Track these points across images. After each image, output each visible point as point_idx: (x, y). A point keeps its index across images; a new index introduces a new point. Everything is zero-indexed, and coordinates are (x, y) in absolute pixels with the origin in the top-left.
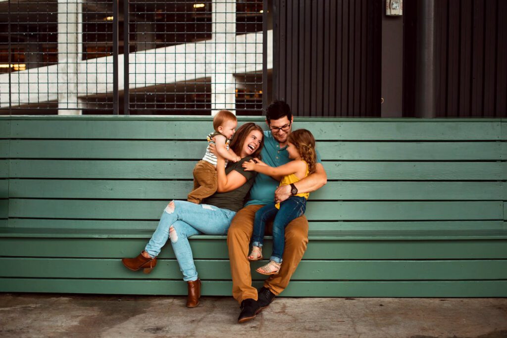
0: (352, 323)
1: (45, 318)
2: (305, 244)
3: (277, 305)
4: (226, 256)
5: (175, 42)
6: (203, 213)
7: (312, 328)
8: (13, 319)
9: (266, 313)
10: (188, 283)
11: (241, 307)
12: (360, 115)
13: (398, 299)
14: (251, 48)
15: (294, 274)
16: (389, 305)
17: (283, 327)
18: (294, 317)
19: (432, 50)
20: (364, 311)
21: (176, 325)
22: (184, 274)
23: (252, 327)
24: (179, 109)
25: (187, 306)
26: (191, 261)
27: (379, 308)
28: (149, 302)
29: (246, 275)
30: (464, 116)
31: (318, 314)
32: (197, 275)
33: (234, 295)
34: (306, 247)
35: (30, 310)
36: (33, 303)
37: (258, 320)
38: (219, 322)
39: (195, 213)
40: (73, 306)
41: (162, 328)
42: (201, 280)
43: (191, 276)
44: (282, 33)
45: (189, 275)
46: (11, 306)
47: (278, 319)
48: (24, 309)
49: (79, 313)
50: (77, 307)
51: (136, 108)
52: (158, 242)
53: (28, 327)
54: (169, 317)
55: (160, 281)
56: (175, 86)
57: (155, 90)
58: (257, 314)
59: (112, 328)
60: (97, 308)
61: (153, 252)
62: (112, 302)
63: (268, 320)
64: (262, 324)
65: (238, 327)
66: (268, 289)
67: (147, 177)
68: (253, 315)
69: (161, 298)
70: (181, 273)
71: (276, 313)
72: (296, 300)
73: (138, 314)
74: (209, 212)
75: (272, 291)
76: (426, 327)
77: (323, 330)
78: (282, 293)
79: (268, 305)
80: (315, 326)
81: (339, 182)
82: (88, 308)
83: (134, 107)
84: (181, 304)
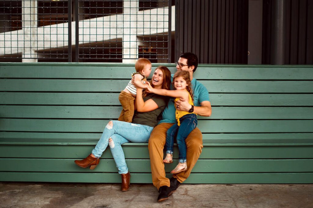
0: (233, 202)
1: (27, 199)
2: (201, 148)
3: (181, 189)
4: (148, 157)
5: (110, 14)
6: (132, 129)
7: (207, 205)
8: (5, 200)
9: (175, 195)
10: (122, 175)
11: (159, 191)
12: (233, 63)
13: (261, 185)
14: (160, 18)
15: (193, 169)
16: (256, 189)
17: (188, 205)
18: (194, 198)
19: (282, 19)
20: (240, 193)
21: (115, 203)
22: (119, 169)
23: (167, 205)
24: (112, 58)
25: (121, 190)
26: (124, 161)
27: (249, 191)
28: (95, 187)
29: (162, 170)
30: (301, 64)
31: (210, 196)
32: (127, 170)
33: (154, 183)
34: (201, 150)
35: (15, 194)
36: (17, 189)
37: (171, 200)
38: (144, 201)
39: (127, 129)
40: (45, 191)
41: (107, 205)
42: (131, 173)
43: (124, 171)
44: (182, 8)
45: (122, 170)
46: (2, 191)
47: (184, 199)
48: (11, 193)
49: (49, 195)
50: (47, 191)
51: (83, 58)
52: (102, 148)
53: (15, 206)
54: (110, 198)
55: (102, 174)
56: (110, 43)
57: (97, 46)
58: (170, 196)
59: (73, 205)
60: (60, 192)
61: (98, 155)
62: (70, 188)
63: (177, 200)
64: (173, 203)
65: (157, 205)
66: (176, 179)
67: (92, 104)
68: (167, 197)
69: (103, 185)
70: (117, 168)
71: (182, 195)
72: (193, 186)
73: (89, 196)
74: (136, 128)
75: (178, 180)
76: (283, 204)
77: (214, 206)
78: (184, 181)
79: (176, 189)
80: (209, 204)
81: (221, 107)
82: (54, 192)
83: (82, 57)
84: (117, 189)
